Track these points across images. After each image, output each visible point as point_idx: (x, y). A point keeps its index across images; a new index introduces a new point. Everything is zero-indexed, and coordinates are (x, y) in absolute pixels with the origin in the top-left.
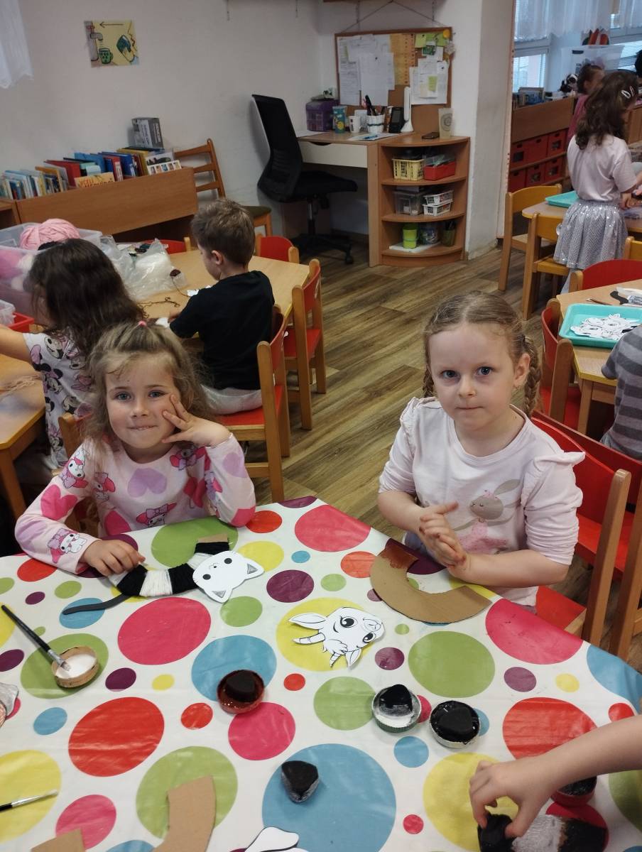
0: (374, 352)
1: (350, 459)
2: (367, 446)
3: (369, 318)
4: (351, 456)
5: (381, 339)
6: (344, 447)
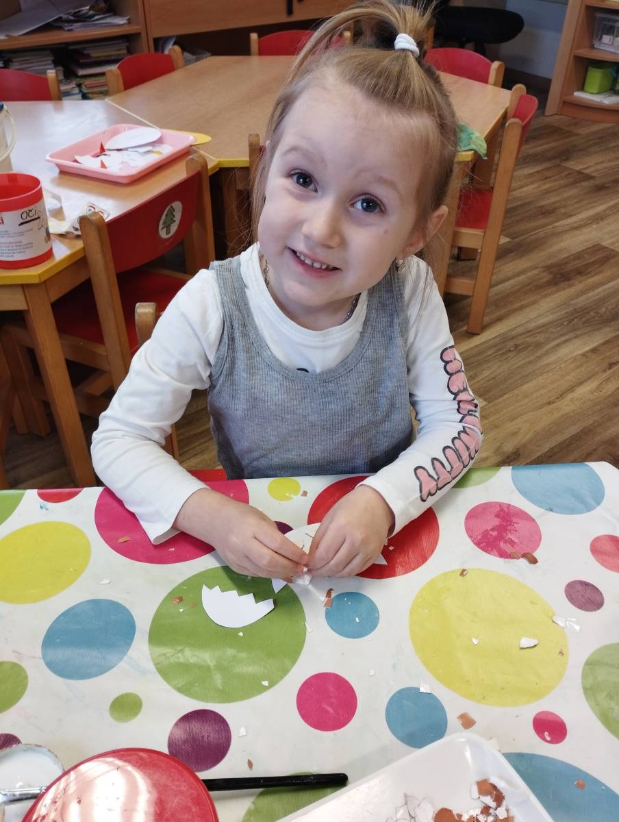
0: (556, 221)
1: (530, 362)
2: (553, 347)
3: (546, 178)
4: (532, 358)
5: (565, 207)
6: (522, 344)
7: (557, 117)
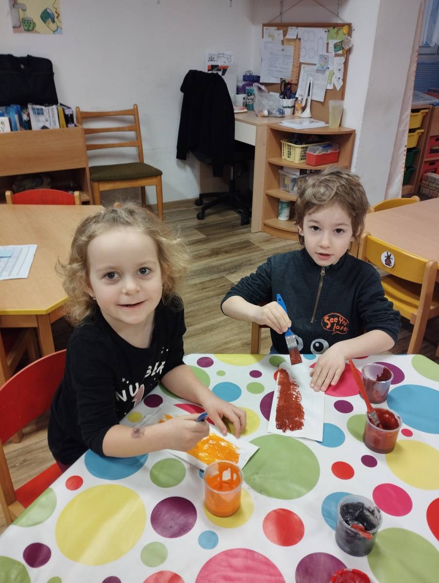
7: (260, 234)
